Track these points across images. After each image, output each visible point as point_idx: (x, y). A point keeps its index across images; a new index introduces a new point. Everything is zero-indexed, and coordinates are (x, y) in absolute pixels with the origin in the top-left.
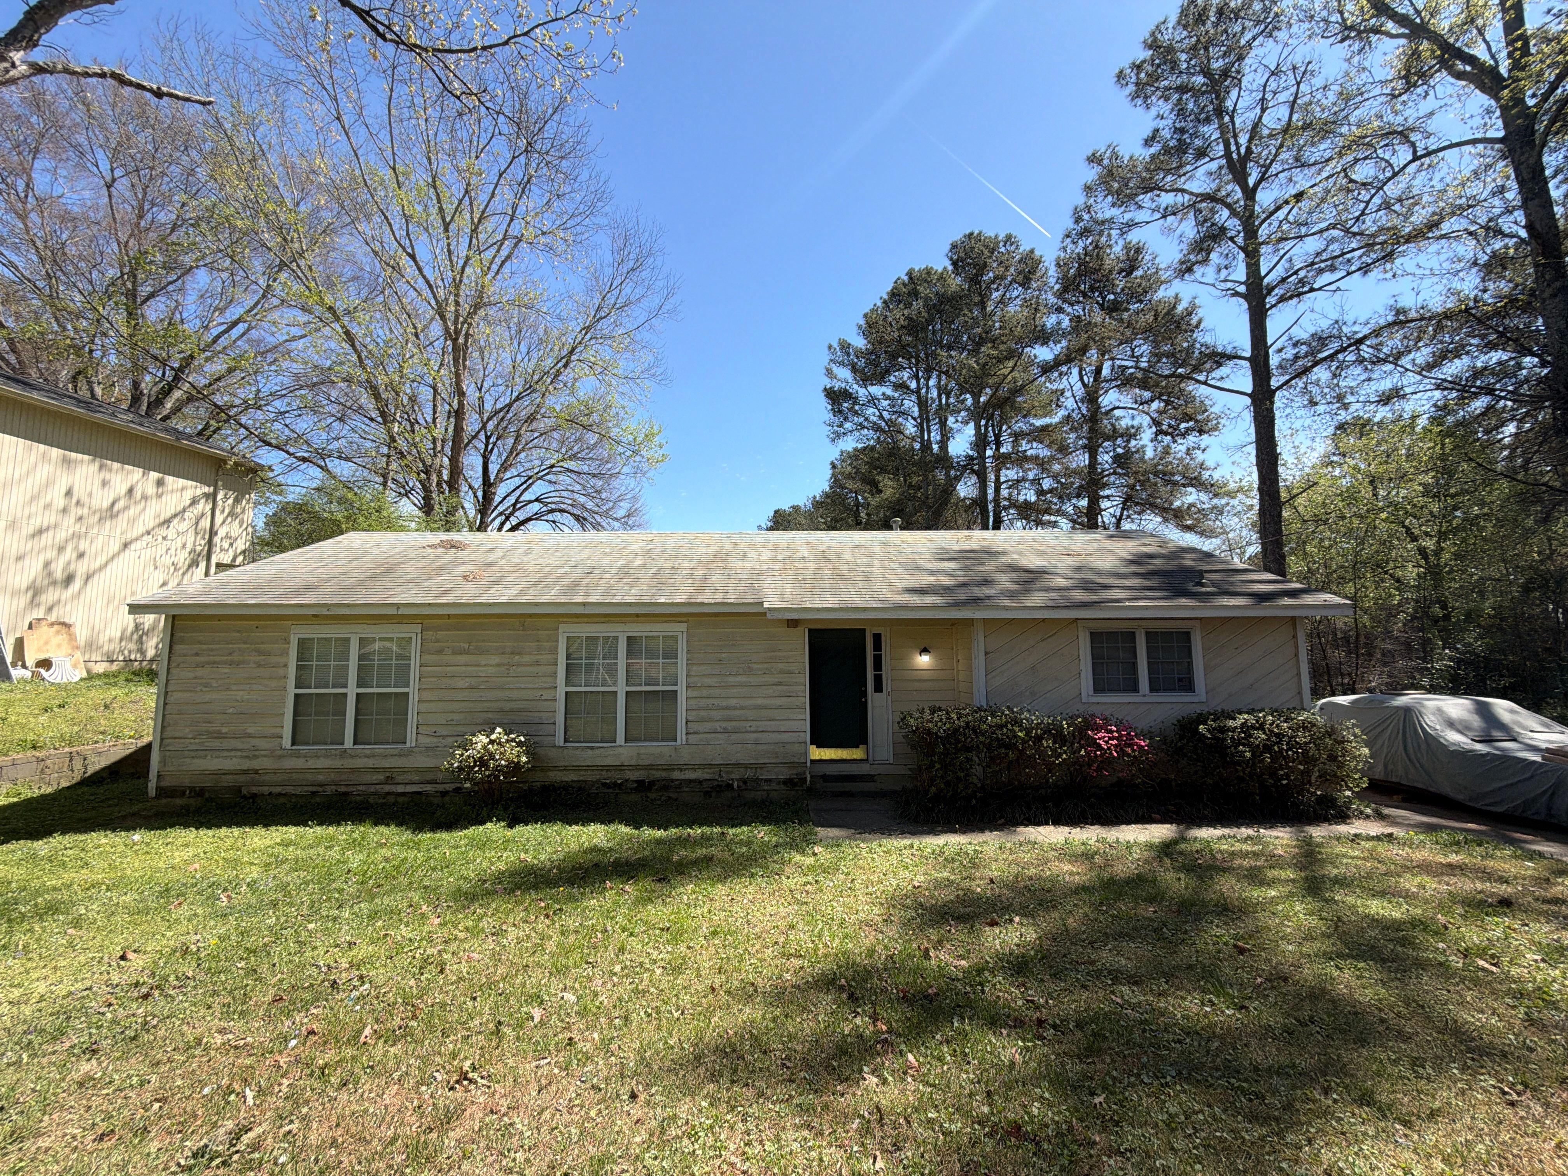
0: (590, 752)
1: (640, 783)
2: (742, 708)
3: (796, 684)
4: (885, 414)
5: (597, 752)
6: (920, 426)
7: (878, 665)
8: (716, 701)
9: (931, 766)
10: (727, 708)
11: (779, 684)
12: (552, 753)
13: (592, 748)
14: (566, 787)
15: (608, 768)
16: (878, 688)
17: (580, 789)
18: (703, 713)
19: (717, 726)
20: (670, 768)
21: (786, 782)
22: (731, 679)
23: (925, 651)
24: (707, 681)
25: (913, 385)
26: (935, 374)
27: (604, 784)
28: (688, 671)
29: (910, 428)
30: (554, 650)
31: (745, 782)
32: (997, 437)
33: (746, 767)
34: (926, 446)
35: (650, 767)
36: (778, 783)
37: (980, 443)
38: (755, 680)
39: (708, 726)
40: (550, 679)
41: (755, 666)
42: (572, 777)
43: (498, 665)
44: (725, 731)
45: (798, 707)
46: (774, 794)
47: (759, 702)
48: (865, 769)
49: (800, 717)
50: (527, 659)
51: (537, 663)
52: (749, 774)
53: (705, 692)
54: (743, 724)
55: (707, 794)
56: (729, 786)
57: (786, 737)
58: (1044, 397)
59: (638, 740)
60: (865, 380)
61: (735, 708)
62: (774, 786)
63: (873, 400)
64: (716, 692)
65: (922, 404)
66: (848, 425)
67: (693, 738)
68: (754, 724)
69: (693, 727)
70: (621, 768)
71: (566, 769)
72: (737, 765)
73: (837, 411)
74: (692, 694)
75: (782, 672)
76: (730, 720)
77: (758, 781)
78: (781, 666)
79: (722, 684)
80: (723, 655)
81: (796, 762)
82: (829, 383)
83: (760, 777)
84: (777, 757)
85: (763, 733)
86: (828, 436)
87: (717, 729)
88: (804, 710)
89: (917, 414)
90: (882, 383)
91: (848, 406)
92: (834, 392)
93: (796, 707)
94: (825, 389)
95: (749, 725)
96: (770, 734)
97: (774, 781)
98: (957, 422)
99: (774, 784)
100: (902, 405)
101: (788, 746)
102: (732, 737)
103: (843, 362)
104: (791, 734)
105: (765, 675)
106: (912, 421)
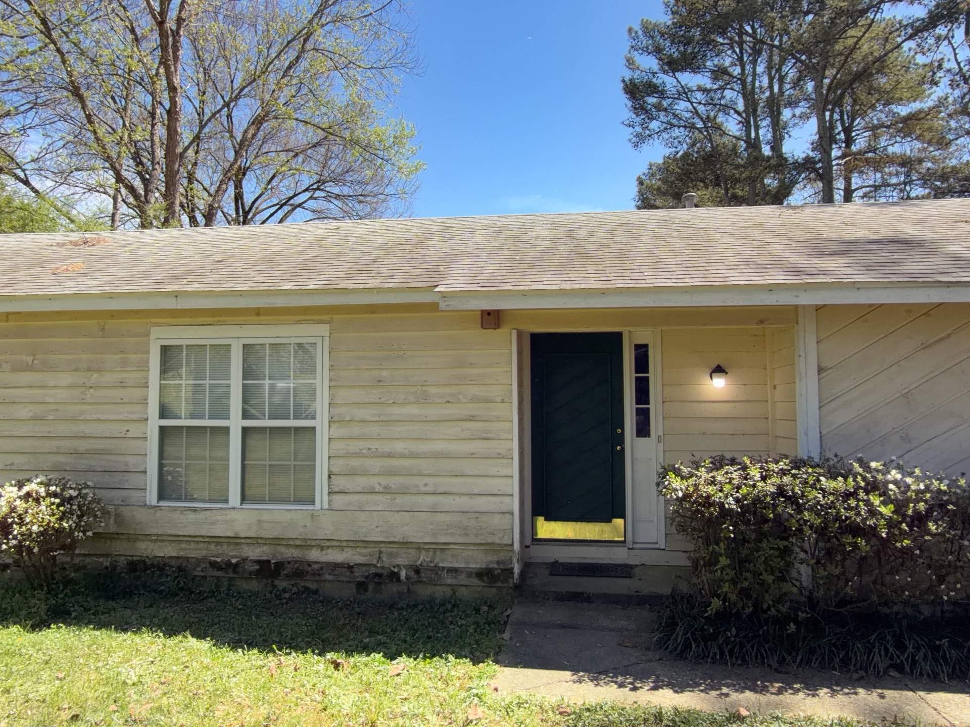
0: (191, 516)
1: (263, 564)
2: (413, 456)
3: (498, 419)
4: (701, 109)
5: (201, 516)
6: (746, 124)
7: (642, 392)
8: (374, 445)
10: (390, 455)
11: (471, 419)
12: (141, 515)
13: (194, 510)
14: (160, 566)
15: (217, 540)
16: (643, 430)
17: (180, 569)
18: (356, 463)
19: (374, 481)
20: (305, 545)
21: (480, 574)
22: (396, 410)
23: (719, 370)
24: (359, 413)
25: (737, 71)
26: (764, 55)
27: (213, 565)
28: (332, 397)
30: (144, 366)
31: (417, 571)
32: (847, 130)
33: (420, 547)
34: (754, 145)
35: (276, 541)
36: (469, 575)
37: (826, 139)
38: (433, 412)
39: (361, 482)
40: (139, 408)
41: (432, 390)
42: (169, 551)
43: (71, 387)
44: (387, 491)
45: (500, 456)
46: (463, 593)
47: (439, 446)
48: (619, 556)
49: (504, 472)
50: (108, 378)
51: (122, 385)
52: (423, 558)
53: (356, 430)
54: (416, 480)
55: (361, 586)
56: (394, 576)
57: (481, 504)
59: (261, 500)
60: (673, 66)
61: (402, 456)
62: (462, 579)
63: (684, 93)
64: (374, 429)
66: (654, 125)
67: (339, 500)
68: (429, 480)
69: (340, 483)
70: (235, 540)
71: (160, 539)
72: (405, 544)
73: (640, 108)
74: (337, 432)
75: (475, 399)
76: (391, 473)
77: (437, 570)
78: (474, 390)
79: (382, 418)
80: (384, 373)
81: (498, 541)
82: (628, 75)
83: (441, 565)
84: (467, 535)
85: (445, 496)
86: (630, 140)
87: (374, 488)
88: (509, 461)
89: (741, 107)
90: (696, 70)
91: (651, 100)
92: (635, 85)
93: (498, 456)
94: (624, 81)
95: (424, 482)
96: (457, 498)
97: (462, 572)
98: (794, 116)
99: (463, 576)
100: (723, 97)
101: (483, 518)
102: (397, 501)
103: (647, 47)
104: (489, 498)
105: (448, 405)
106: (736, 116)
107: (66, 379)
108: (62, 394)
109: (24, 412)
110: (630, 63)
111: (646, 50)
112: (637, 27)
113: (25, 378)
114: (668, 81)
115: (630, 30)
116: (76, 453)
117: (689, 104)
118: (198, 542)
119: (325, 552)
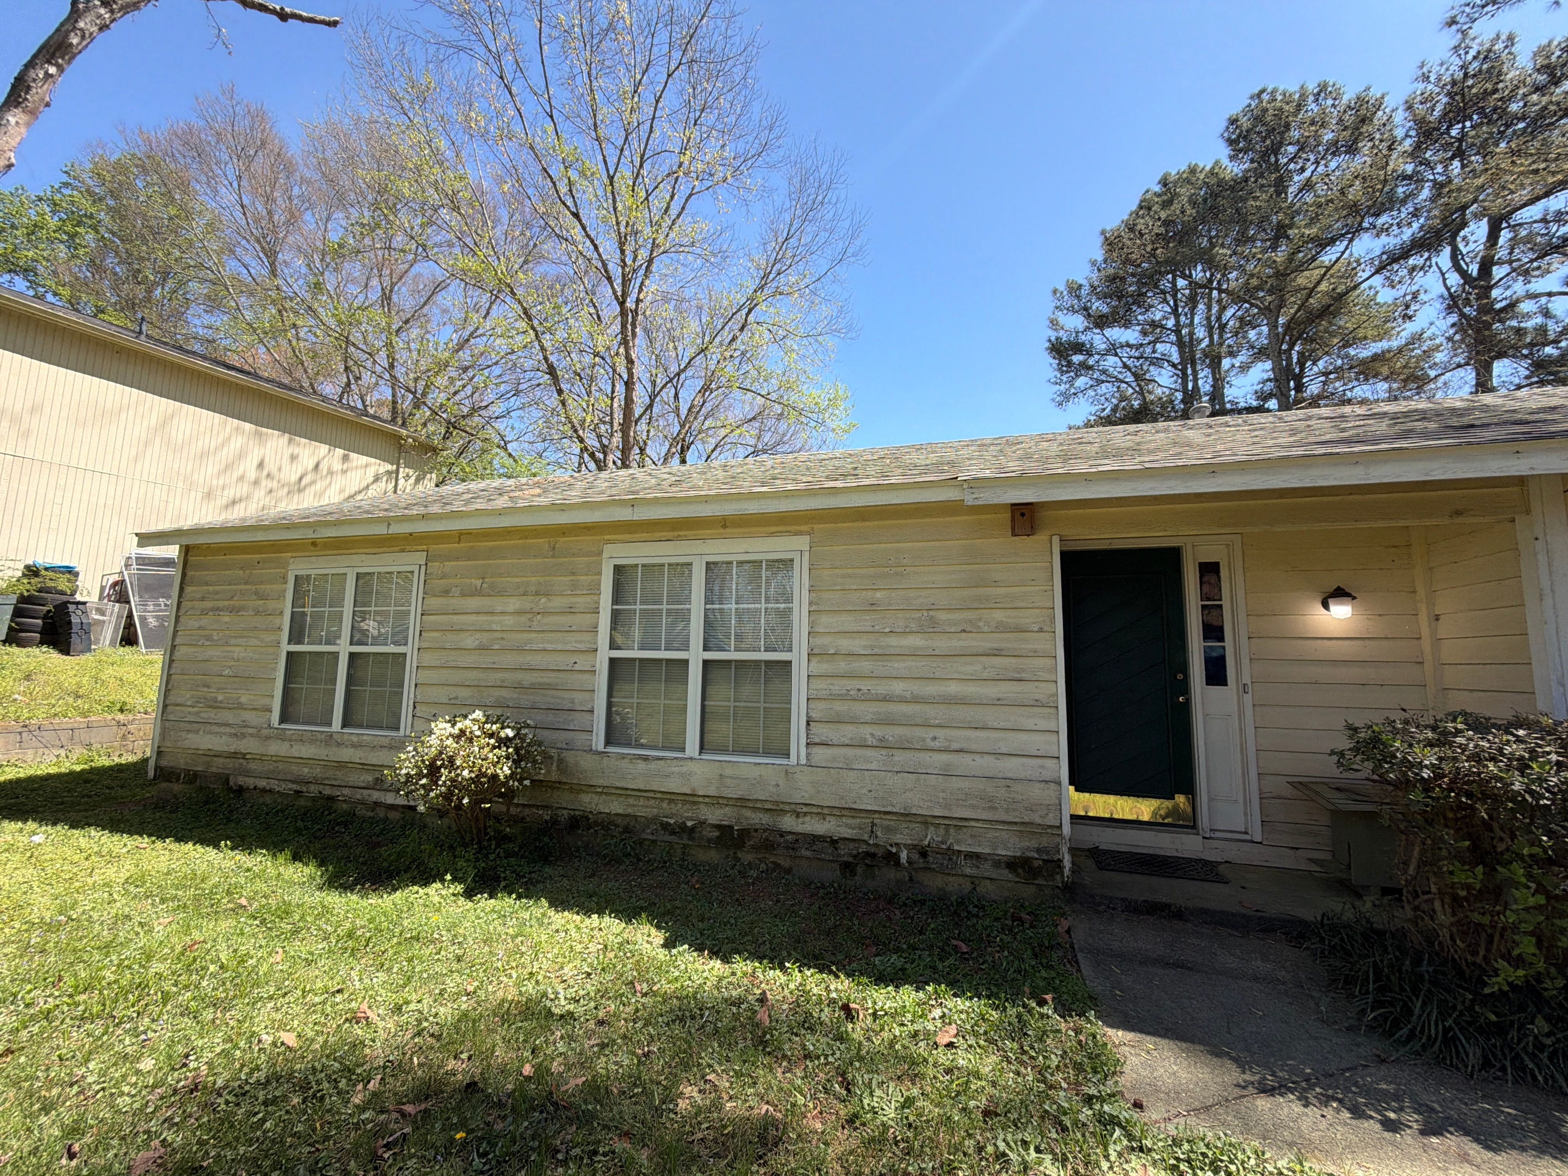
0: (641, 765)
1: (724, 830)
2: (916, 700)
3: (1035, 654)
4: (1131, 363)
5: (653, 766)
6: (1183, 375)
8: (865, 685)
10: (886, 699)
11: (997, 653)
12: (586, 762)
13: (646, 759)
14: (606, 824)
15: (671, 797)
17: (627, 830)
18: (840, 707)
19: (866, 732)
20: (777, 809)
21: (1012, 864)
22: (893, 641)
23: (1340, 593)
24: (845, 644)
25: (1171, 323)
26: (1202, 305)
27: (665, 826)
28: (812, 624)
30: (596, 589)
31: (924, 854)
33: (926, 821)
35: (742, 802)
36: (997, 864)
38: (942, 644)
39: (848, 732)
40: (587, 637)
41: (942, 616)
42: (615, 807)
43: (518, 613)
44: (882, 744)
46: (987, 888)
47: (953, 688)
50: (558, 602)
51: (570, 611)
52: (931, 836)
53: (842, 666)
54: (919, 732)
55: (848, 868)
56: (891, 858)
57: (1011, 767)
59: (723, 750)
60: (1101, 322)
61: (902, 700)
62: (986, 870)
64: (865, 666)
66: (1080, 383)
67: (820, 754)
68: (940, 733)
69: (821, 732)
70: (691, 799)
71: (606, 791)
72: (907, 816)
73: (1065, 367)
74: (819, 667)
75: (1001, 628)
76: (889, 721)
77: (951, 853)
78: (999, 615)
79: (876, 651)
80: (879, 595)
81: (1038, 820)
82: (1053, 335)
83: (956, 848)
84: (993, 808)
85: (962, 754)
86: (1053, 400)
87: (865, 739)
88: (1053, 710)
89: (1175, 358)
90: (1127, 325)
91: (1077, 358)
92: (1061, 344)
93: (1035, 703)
94: (1050, 341)
95: (931, 735)
96: (977, 757)
97: (987, 860)
98: (1233, 366)
99: (987, 866)
100: (1154, 352)
101: (1018, 787)
102: (896, 759)
103: (1073, 307)
104: (1024, 760)
105: (964, 634)
106: (1170, 368)
107: (513, 604)
108: (509, 621)
109: (470, 641)
110: (1054, 324)
111: (1072, 310)
112: (1062, 287)
113: (474, 603)
114: (1097, 340)
115: (1055, 292)
116: (519, 687)
117: (1117, 359)
118: (648, 798)
119: (801, 820)
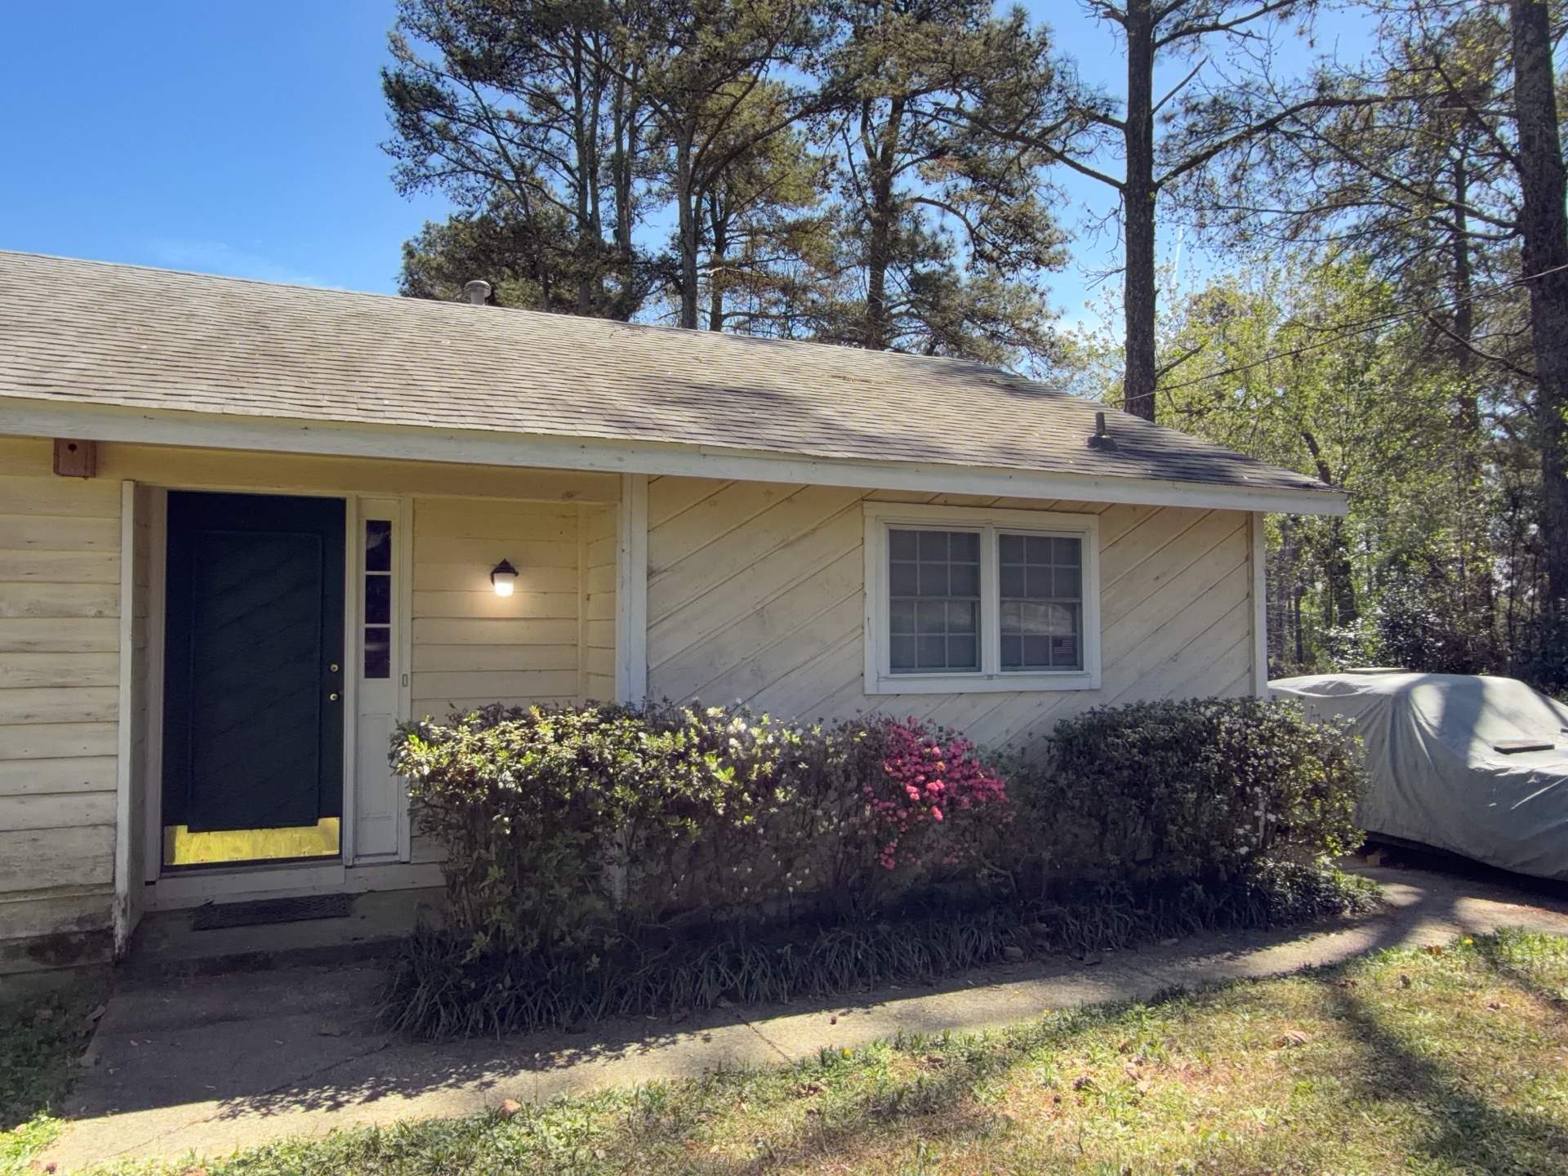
3: (89, 649)
4: (512, 150)
6: (580, 189)
7: (378, 603)
9: (478, 873)
16: (377, 665)
23: (505, 568)
25: (570, 103)
26: (611, 88)
29: (560, 187)
32: (720, 227)
34: (590, 224)
36: (14, 952)
37: (690, 235)
45: (89, 718)
48: (330, 881)
49: (96, 748)
57: (43, 811)
58: (804, 170)
60: (471, 69)
63: (486, 119)
65: (586, 144)
66: (435, 161)
73: (412, 128)
81: (80, 880)
82: (394, 66)
84: (8, 874)
86: (393, 178)
88: (111, 727)
89: (574, 162)
90: (508, 85)
91: (433, 119)
92: (405, 86)
93: (86, 719)
94: (385, 75)
98: (649, 191)
100: (546, 140)
101: (49, 839)
103: (428, 27)
104: (63, 799)
106: (565, 173)
110: (397, 46)
111: (424, 30)
114: (461, 93)
117: (493, 138)
